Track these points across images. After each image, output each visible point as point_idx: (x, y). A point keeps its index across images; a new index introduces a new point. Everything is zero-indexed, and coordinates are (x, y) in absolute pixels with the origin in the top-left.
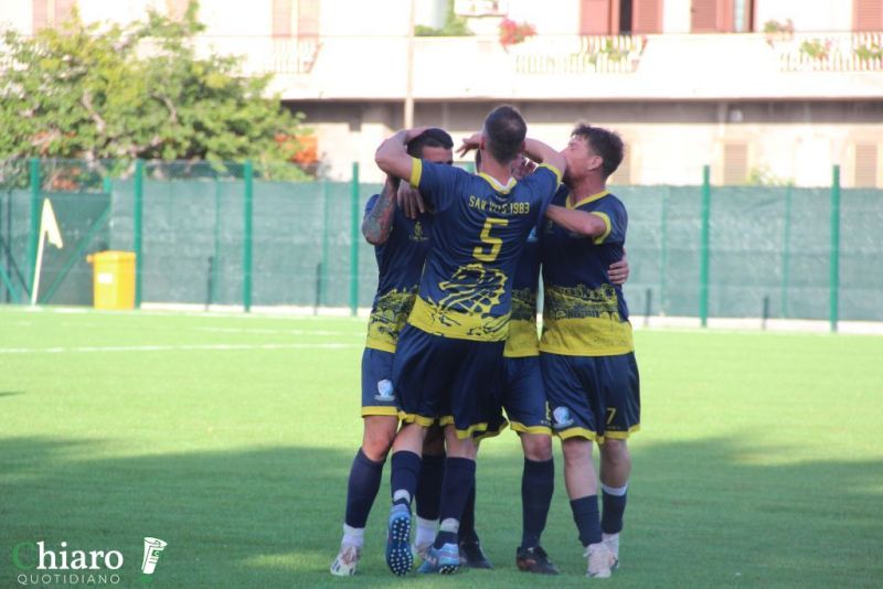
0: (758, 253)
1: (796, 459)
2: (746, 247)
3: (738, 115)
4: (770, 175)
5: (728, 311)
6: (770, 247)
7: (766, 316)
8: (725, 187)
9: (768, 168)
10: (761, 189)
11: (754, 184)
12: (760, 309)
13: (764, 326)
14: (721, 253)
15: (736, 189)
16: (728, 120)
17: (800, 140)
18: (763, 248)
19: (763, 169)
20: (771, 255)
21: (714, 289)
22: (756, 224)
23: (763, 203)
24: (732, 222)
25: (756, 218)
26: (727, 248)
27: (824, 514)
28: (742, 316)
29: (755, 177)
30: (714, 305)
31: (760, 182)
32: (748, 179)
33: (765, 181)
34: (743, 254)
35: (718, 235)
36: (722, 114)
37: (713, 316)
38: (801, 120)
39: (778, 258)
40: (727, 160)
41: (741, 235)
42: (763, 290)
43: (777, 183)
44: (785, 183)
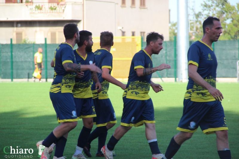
0: (26, 61)
1: (36, 115)
2: (23, 60)
3: (19, 25)
4: (28, 41)
5: (18, 77)
6: (29, 60)
7: (29, 78)
8: (17, 44)
9: (28, 39)
10: (26, 44)
11: (25, 43)
12: (27, 76)
13: (28, 81)
14: (16, 62)
15: (19, 45)
16: (17, 26)
17: (36, 31)
18: (27, 60)
19: (27, 39)
20: (30, 62)
21: (15, 71)
22: (25, 54)
23: (27, 48)
24: (19, 53)
25: (25, 52)
26: (18, 60)
27: (43, 129)
28: (22, 78)
29: (25, 41)
30: (15, 76)
31: (26, 43)
32: (23, 42)
33: (27, 42)
34: (22, 62)
35: (15, 57)
36: (15, 25)
37: (15, 78)
38: (36, 26)
39: (31, 63)
40: (17, 37)
41: (21, 57)
42: (28, 71)
43: (30, 43)
44: (33, 43)
